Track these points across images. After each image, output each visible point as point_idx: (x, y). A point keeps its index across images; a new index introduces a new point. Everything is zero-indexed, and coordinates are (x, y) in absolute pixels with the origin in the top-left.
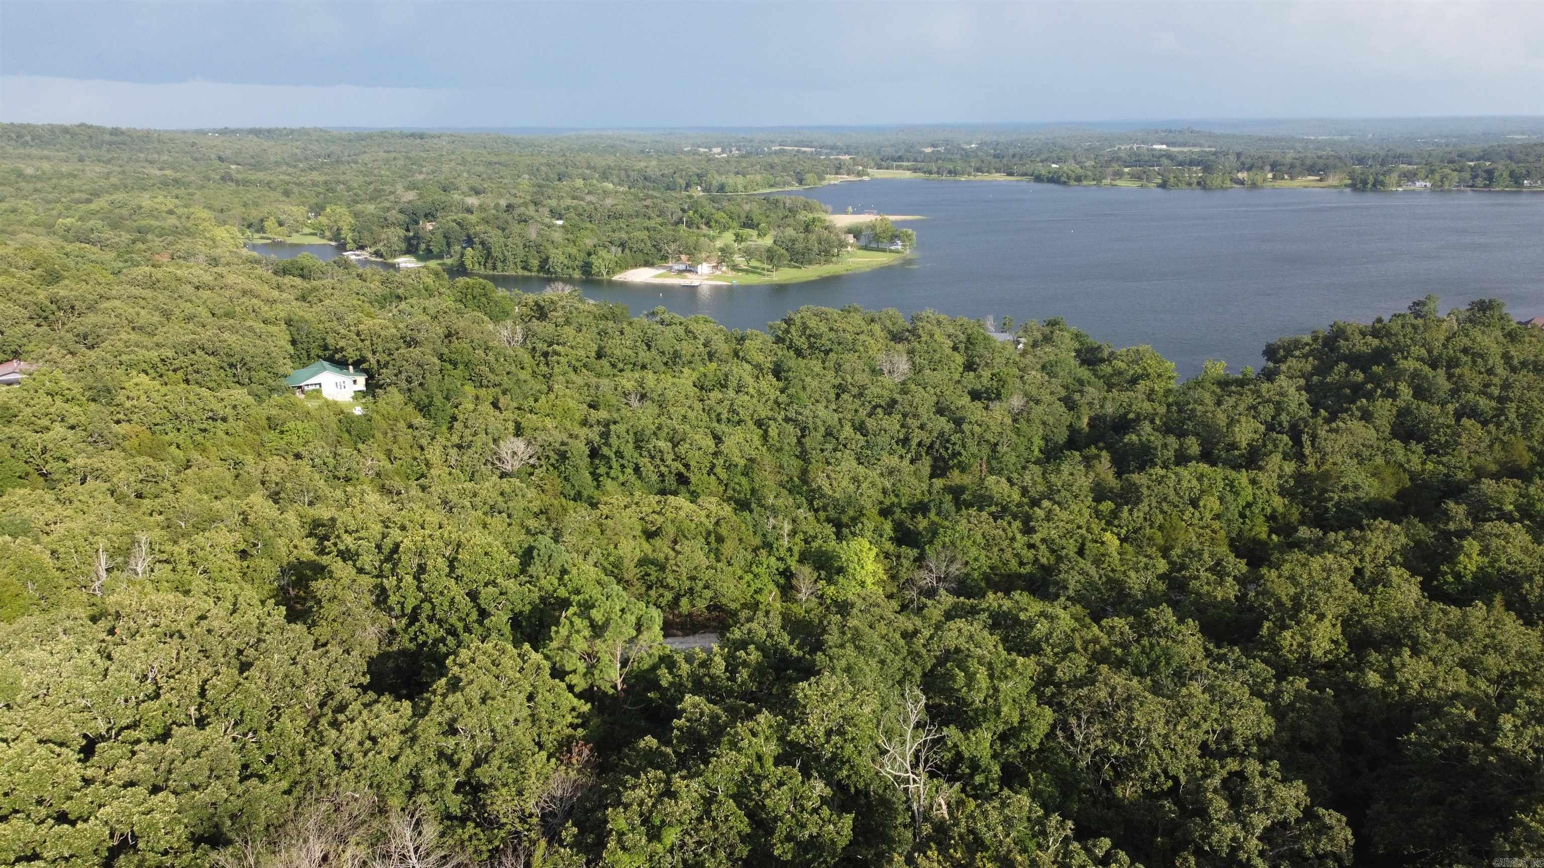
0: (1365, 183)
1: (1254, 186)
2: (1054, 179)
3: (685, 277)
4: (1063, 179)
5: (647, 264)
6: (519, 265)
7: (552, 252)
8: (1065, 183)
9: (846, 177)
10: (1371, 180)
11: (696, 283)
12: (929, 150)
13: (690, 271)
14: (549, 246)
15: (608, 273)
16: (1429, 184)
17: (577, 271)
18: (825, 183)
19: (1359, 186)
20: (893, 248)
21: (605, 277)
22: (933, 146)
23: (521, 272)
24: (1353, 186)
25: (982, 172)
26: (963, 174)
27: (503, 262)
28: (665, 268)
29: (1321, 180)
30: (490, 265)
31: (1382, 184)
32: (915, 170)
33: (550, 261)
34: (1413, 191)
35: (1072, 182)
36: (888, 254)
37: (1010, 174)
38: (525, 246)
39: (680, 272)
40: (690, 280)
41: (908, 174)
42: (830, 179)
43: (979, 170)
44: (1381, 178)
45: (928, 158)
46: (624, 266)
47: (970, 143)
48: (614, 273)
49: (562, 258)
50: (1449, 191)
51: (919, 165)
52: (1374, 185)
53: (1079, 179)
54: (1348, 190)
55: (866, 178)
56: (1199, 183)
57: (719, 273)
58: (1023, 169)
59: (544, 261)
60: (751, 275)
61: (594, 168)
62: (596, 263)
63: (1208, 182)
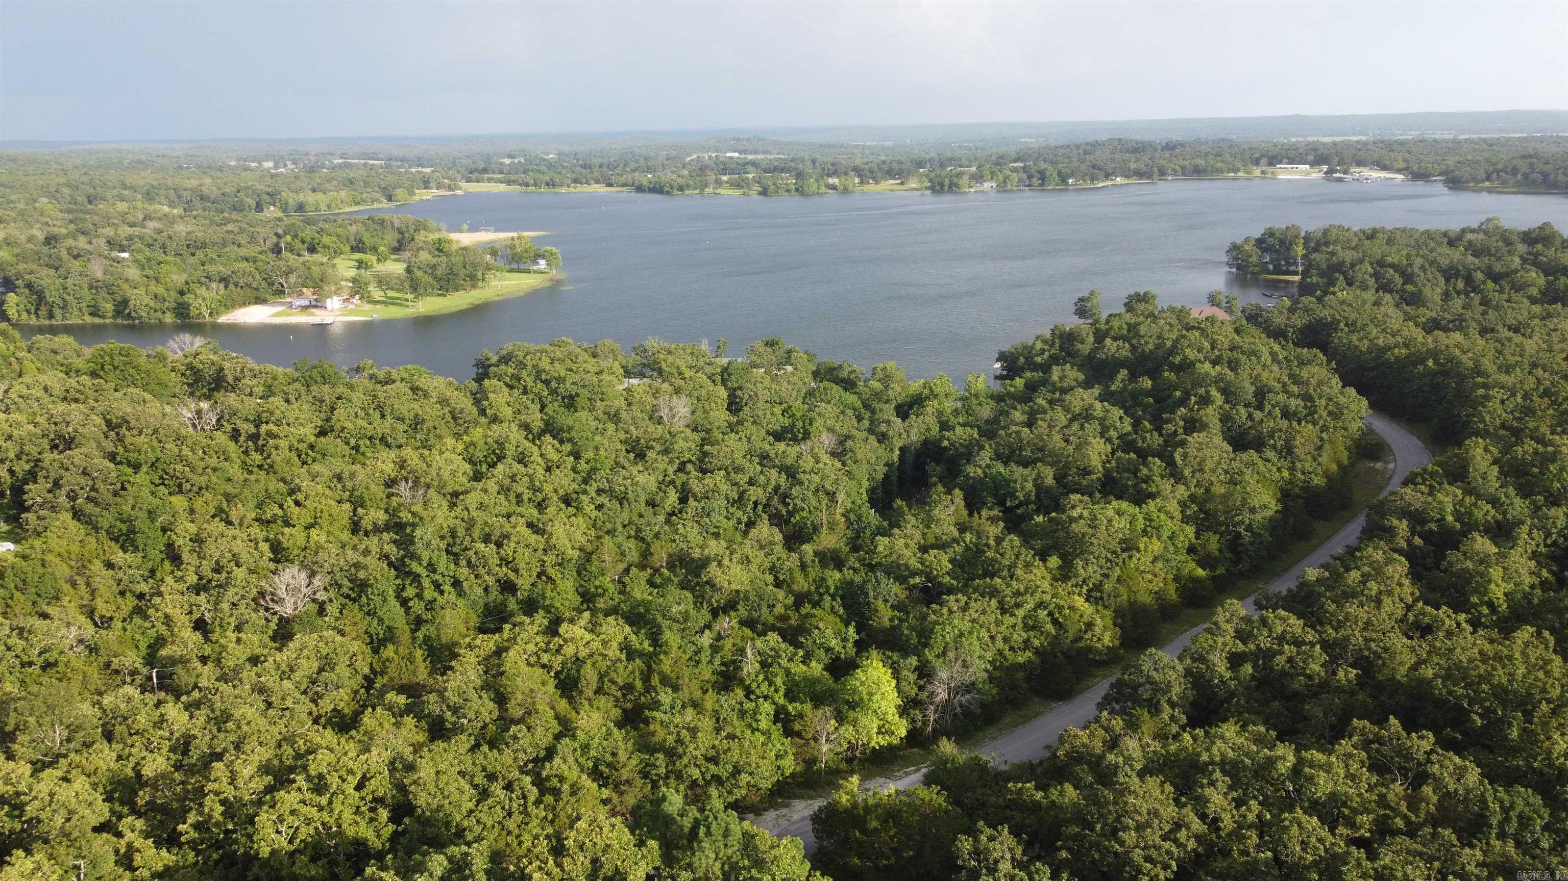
0: (942, 185)
1: (846, 191)
2: (657, 189)
3: (313, 314)
4: (666, 189)
5: (259, 300)
6: (86, 311)
7: (130, 293)
8: (668, 193)
9: (435, 192)
10: (947, 182)
11: (328, 320)
12: (507, 161)
13: (316, 307)
14: (125, 286)
15: (211, 314)
16: (994, 185)
17: (168, 314)
18: (416, 198)
19: (938, 188)
20: (535, 268)
21: (208, 319)
22: (510, 156)
23: (89, 319)
24: (932, 189)
25: (581, 183)
26: (562, 185)
27: (64, 308)
28: (282, 304)
29: (902, 183)
30: (43, 311)
31: (957, 186)
32: (509, 183)
33: (131, 304)
34: (982, 192)
35: (675, 192)
36: (532, 275)
37: (610, 185)
38: (91, 288)
39: (305, 308)
40: (317, 317)
41: (502, 187)
42: (421, 195)
43: (575, 181)
44: (955, 180)
45: (512, 169)
46: (230, 304)
47: (548, 154)
48: (218, 313)
49: (147, 300)
50: (1011, 191)
51: (512, 177)
52: (950, 187)
53: (681, 189)
54: (928, 192)
55: (459, 192)
56: (797, 190)
57: (351, 307)
58: (622, 180)
59: (122, 307)
60: (391, 307)
61: (133, 188)
62: (195, 304)
63: (806, 188)
